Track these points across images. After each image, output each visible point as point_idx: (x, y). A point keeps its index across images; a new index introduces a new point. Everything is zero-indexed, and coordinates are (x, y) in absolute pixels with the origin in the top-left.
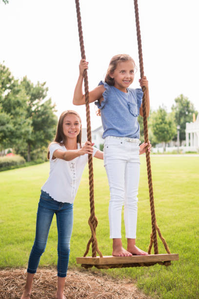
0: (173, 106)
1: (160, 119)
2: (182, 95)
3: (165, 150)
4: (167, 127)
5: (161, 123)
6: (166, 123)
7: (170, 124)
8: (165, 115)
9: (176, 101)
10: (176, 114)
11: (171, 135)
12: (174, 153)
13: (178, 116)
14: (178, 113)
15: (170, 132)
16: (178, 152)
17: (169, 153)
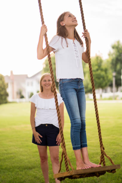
0: (110, 52)
1: (96, 65)
2: (118, 42)
3: (101, 96)
4: (103, 73)
5: (97, 70)
6: (102, 70)
7: (106, 70)
8: (101, 61)
9: (113, 47)
10: (113, 60)
11: (107, 81)
12: (110, 99)
13: (114, 62)
14: (115, 59)
15: (105, 78)
16: (115, 98)
17: (105, 99)
